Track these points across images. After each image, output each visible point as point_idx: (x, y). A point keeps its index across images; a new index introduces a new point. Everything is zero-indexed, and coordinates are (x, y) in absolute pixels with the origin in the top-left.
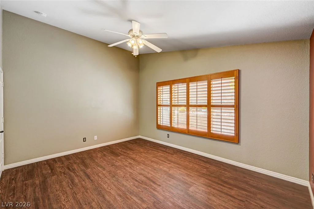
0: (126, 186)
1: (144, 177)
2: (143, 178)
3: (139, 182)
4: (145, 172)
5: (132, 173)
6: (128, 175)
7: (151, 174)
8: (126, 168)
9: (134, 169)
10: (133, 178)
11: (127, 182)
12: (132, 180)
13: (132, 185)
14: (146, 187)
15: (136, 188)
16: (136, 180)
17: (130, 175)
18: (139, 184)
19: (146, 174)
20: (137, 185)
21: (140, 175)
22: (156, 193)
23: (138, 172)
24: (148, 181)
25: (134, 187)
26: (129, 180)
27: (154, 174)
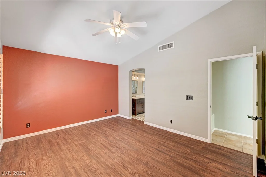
0: (124, 144)
1: (110, 150)
2: (111, 148)
3: (115, 146)
4: (108, 155)
5: (121, 153)
6: (124, 151)
7: (103, 152)
8: (128, 160)
9: (120, 158)
10: (120, 149)
11: (124, 146)
12: (120, 147)
13: (120, 144)
14: (110, 143)
15: (117, 142)
16: (117, 147)
17: (123, 151)
18: (115, 145)
19: (108, 152)
20: (116, 144)
21: (114, 151)
22: (106, 140)
23: (115, 155)
24: (108, 146)
25: (118, 143)
26: (123, 147)
27: (101, 152)
